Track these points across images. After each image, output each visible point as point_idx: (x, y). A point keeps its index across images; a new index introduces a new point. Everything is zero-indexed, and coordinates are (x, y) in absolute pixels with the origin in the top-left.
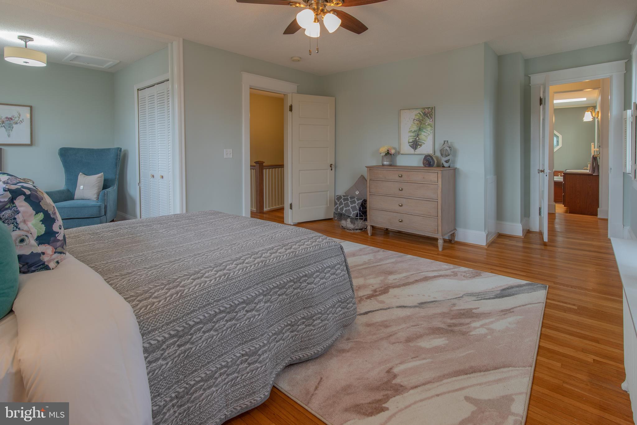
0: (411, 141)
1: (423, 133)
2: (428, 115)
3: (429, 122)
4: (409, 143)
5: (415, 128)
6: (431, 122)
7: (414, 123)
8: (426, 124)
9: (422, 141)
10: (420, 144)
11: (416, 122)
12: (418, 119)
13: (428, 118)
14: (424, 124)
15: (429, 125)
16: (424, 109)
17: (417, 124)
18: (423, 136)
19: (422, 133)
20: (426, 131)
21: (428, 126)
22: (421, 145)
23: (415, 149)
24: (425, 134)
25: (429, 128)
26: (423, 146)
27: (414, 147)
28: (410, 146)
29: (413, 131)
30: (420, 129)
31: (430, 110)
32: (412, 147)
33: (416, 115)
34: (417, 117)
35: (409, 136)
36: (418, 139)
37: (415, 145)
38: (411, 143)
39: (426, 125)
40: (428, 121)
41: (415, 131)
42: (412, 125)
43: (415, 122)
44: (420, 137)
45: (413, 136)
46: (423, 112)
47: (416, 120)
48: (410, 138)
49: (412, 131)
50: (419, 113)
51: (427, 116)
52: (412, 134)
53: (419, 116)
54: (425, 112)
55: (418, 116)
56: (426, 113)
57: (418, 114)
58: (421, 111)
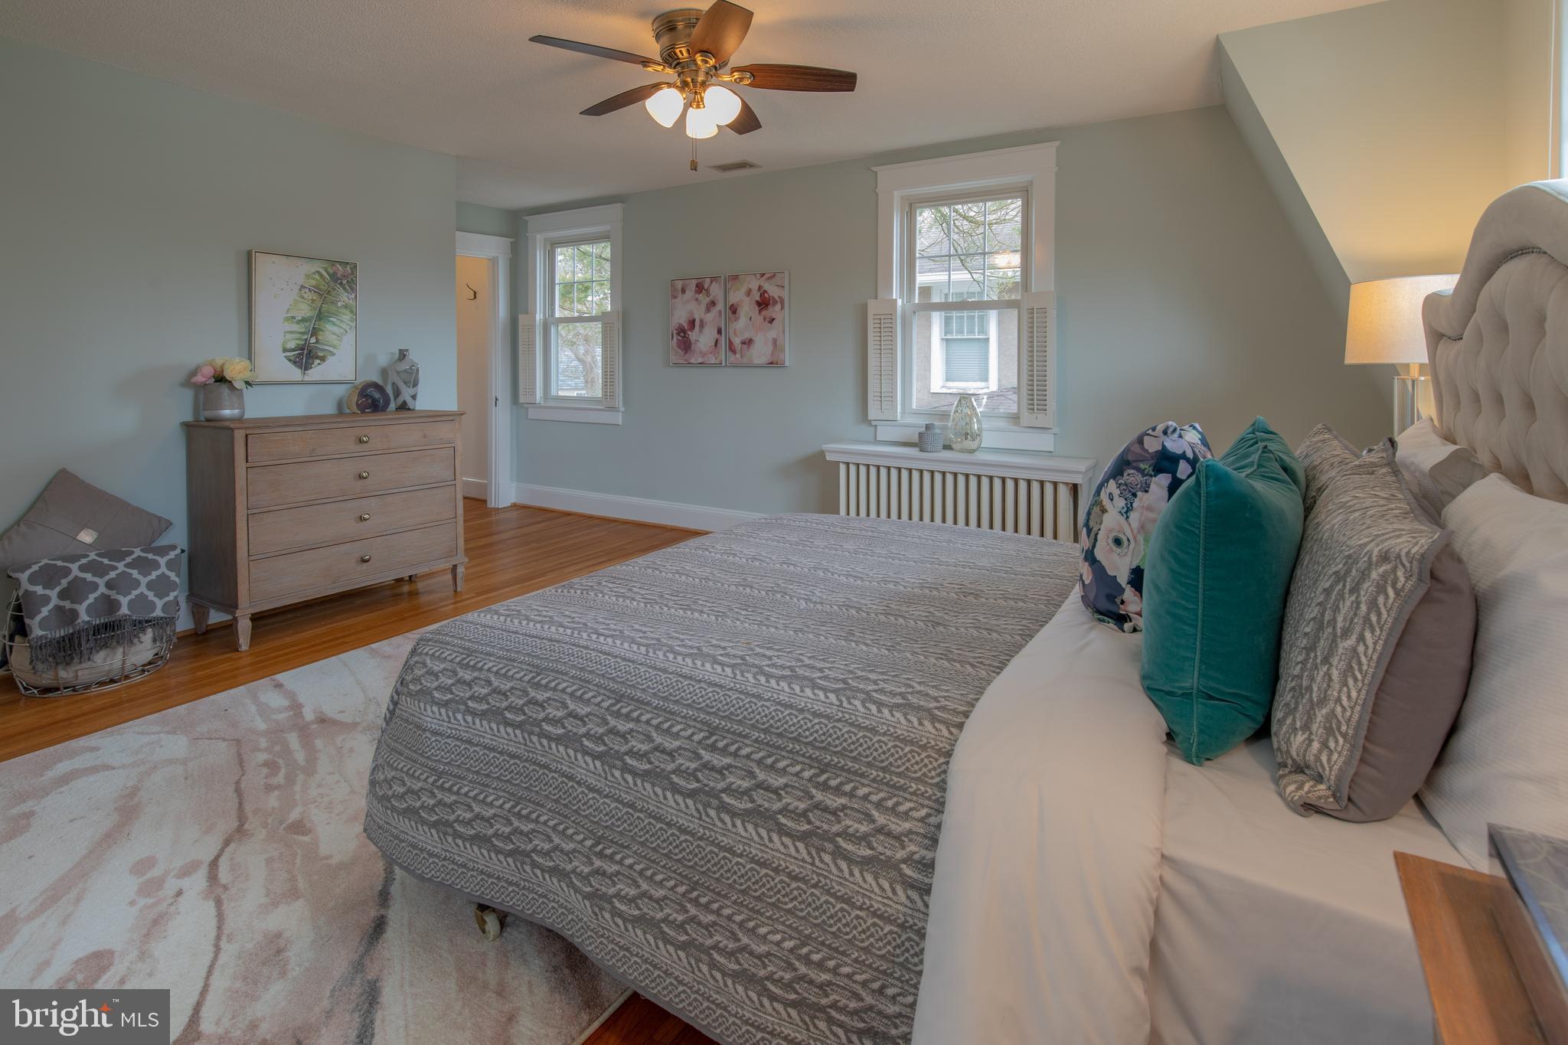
0: (292, 345)
1: (329, 327)
2: (345, 282)
3: (345, 299)
4: (285, 350)
5: (304, 310)
6: (351, 302)
7: (303, 297)
8: (340, 304)
9: (327, 348)
10: (320, 354)
11: (309, 293)
12: (314, 287)
13: (344, 289)
14: (332, 303)
15: (346, 307)
16: (333, 265)
17: (313, 300)
18: (331, 332)
19: (327, 326)
20: (338, 322)
21: (344, 311)
22: (323, 359)
23: (306, 369)
24: (335, 329)
25: (347, 317)
26: (330, 360)
27: (302, 364)
28: (290, 360)
29: (300, 318)
30: (320, 316)
31: (348, 269)
32: (295, 363)
33: (308, 276)
34: (313, 282)
35: (285, 332)
36: (313, 340)
37: (306, 356)
38: (293, 350)
39: (338, 307)
40: (344, 297)
41: (304, 320)
42: (296, 300)
43: (306, 296)
44: (320, 337)
45: (300, 333)
46: (331, 271)
47: (307, 291)
48: (289, 336)
49: (294, 318)
50: (318, 272)
51: (341, 284)
52: (296, 327)
53: (317, 280)
54: (335, 273)
55: (314, 279)
56: (339, 275)
57: (314, 273)
58: (323, 268)
